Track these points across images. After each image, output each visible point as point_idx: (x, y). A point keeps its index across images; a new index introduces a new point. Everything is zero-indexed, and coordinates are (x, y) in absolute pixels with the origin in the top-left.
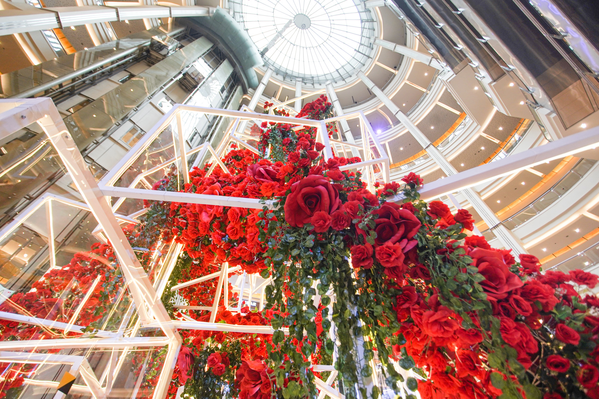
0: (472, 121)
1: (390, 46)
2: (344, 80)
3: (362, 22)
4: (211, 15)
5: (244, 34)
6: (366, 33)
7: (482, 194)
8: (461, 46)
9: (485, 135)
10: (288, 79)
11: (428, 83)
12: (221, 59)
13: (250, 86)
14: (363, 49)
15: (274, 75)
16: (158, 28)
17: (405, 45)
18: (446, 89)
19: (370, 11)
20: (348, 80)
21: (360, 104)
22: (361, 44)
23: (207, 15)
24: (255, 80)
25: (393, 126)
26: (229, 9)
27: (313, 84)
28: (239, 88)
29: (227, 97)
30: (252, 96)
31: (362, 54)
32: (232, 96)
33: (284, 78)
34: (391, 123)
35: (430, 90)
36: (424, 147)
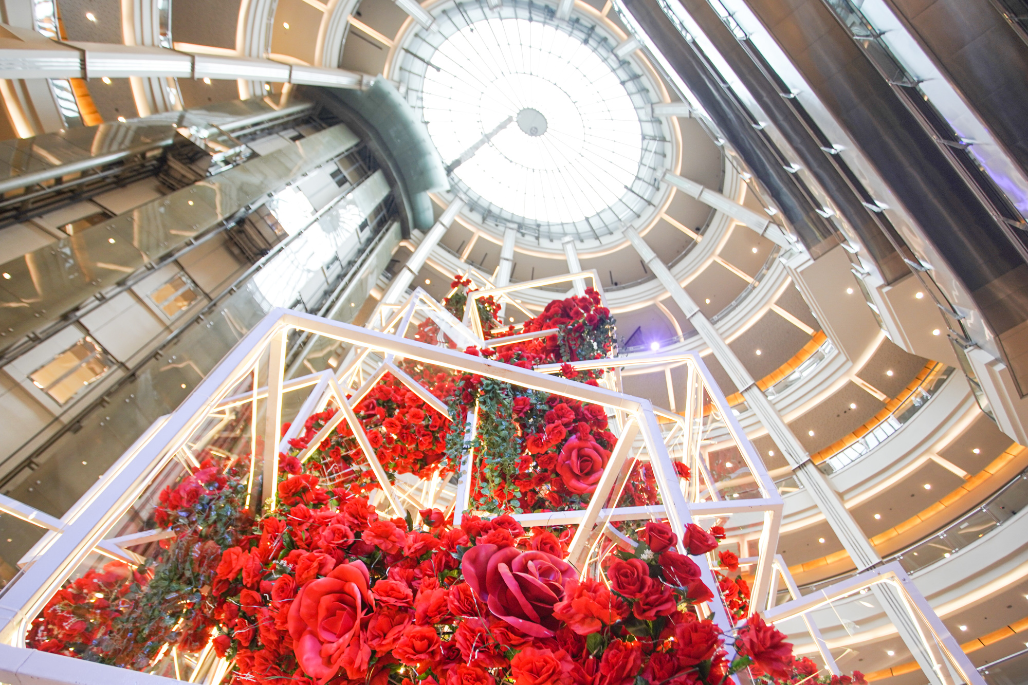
0: (836, 352)
1: (693, 189)
2: (597, 238)
3: (644, 138)
4: (364, 88)
5: (420, 130)
6: (650, 159)
7: (846, 497)
8: (829, 211)
9: (859, 382)
10: (490, 223)
11: (757, 268)
12: (369, 169)
13: (417, 225)
14: (639, 187)
15: (466, 210)
16: (262, 98)
17: (720, 190)
18: (792, 284)
19: (661, 123)
20: (605, 240)
21: (624, 288)
22: (637, 178)
23: (356, 87)
24: (428, 215)
25: (682, 340)
26: (400, 82)
27: (537, 238)
28: (395, 227)
29: (369, 241)
30: (417, 245)
31: (638, 195)
32: (380, 239)
33: (484, 219)
34: (680, 332)
35: (760, 281)
36: (741, 389)
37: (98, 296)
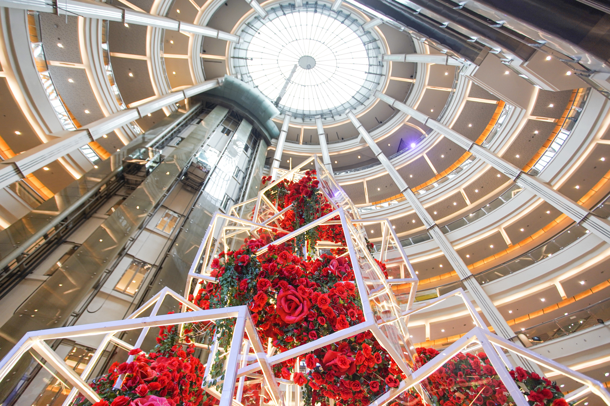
0: (513, 107)
1: (400, 58)
2: (362, 104)
3: (365, 45)
4: (221, 84)
5: (255, 92)
6: (372, 53)
8: (475, 38)
9: (535, 118)
10: (307, 120)
11: (452, 82)
12: (239, 121)
13: (272, 136)
14: (374, 69)
15: (293, 119)
16: (177, 111)
17: (415, 52)
18: (473, 84)
19: (370, 33)
20: (366, 103)
21: (386, 123)
22: (370, 65)
23: (217, 86)
24: (276, 130)
25: (427, 135)
26: (236, 74)
27: (333, 117)
28: (262, 142)
29: (252, 154)
30: (276, 146)
31: (374, 74)
32: (257, 152)
33: (303, 120)
34: (424, 132)
35: (455, 88)
36: (467, 149)
37: (131, 239)
